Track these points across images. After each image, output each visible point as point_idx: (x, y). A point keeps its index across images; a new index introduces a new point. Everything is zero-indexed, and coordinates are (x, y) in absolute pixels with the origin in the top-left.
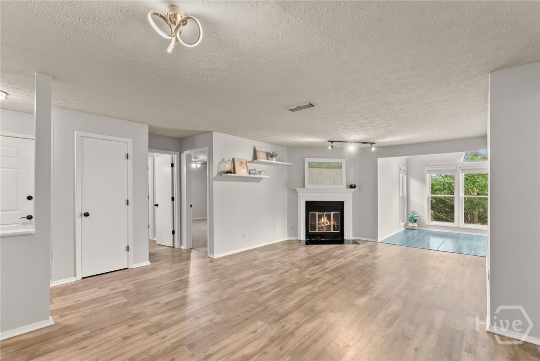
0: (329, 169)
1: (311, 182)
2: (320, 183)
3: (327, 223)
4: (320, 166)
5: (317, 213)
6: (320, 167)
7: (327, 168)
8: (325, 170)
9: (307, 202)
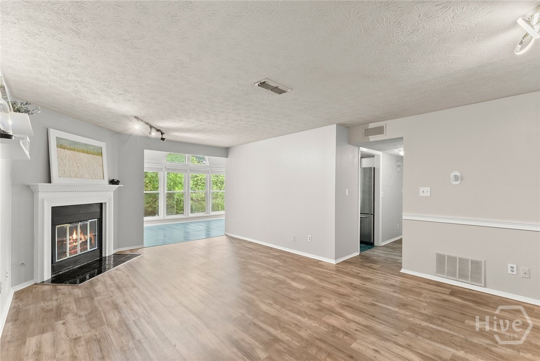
0: (86, 155)
1: (62, 174)
2: (77, 177)
3: (81, 239)
4: (73, 147)
5: (68, 226)
6: (74, 150)
7: (83, 152)
8: (81, 154)
9: (54, 209)
